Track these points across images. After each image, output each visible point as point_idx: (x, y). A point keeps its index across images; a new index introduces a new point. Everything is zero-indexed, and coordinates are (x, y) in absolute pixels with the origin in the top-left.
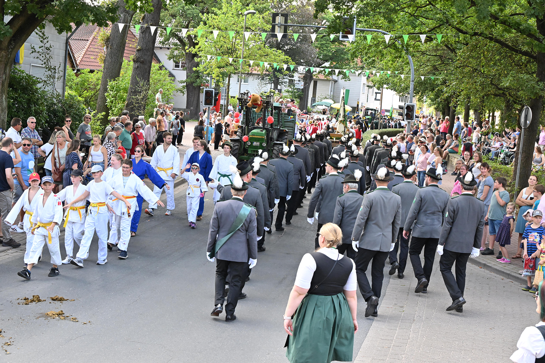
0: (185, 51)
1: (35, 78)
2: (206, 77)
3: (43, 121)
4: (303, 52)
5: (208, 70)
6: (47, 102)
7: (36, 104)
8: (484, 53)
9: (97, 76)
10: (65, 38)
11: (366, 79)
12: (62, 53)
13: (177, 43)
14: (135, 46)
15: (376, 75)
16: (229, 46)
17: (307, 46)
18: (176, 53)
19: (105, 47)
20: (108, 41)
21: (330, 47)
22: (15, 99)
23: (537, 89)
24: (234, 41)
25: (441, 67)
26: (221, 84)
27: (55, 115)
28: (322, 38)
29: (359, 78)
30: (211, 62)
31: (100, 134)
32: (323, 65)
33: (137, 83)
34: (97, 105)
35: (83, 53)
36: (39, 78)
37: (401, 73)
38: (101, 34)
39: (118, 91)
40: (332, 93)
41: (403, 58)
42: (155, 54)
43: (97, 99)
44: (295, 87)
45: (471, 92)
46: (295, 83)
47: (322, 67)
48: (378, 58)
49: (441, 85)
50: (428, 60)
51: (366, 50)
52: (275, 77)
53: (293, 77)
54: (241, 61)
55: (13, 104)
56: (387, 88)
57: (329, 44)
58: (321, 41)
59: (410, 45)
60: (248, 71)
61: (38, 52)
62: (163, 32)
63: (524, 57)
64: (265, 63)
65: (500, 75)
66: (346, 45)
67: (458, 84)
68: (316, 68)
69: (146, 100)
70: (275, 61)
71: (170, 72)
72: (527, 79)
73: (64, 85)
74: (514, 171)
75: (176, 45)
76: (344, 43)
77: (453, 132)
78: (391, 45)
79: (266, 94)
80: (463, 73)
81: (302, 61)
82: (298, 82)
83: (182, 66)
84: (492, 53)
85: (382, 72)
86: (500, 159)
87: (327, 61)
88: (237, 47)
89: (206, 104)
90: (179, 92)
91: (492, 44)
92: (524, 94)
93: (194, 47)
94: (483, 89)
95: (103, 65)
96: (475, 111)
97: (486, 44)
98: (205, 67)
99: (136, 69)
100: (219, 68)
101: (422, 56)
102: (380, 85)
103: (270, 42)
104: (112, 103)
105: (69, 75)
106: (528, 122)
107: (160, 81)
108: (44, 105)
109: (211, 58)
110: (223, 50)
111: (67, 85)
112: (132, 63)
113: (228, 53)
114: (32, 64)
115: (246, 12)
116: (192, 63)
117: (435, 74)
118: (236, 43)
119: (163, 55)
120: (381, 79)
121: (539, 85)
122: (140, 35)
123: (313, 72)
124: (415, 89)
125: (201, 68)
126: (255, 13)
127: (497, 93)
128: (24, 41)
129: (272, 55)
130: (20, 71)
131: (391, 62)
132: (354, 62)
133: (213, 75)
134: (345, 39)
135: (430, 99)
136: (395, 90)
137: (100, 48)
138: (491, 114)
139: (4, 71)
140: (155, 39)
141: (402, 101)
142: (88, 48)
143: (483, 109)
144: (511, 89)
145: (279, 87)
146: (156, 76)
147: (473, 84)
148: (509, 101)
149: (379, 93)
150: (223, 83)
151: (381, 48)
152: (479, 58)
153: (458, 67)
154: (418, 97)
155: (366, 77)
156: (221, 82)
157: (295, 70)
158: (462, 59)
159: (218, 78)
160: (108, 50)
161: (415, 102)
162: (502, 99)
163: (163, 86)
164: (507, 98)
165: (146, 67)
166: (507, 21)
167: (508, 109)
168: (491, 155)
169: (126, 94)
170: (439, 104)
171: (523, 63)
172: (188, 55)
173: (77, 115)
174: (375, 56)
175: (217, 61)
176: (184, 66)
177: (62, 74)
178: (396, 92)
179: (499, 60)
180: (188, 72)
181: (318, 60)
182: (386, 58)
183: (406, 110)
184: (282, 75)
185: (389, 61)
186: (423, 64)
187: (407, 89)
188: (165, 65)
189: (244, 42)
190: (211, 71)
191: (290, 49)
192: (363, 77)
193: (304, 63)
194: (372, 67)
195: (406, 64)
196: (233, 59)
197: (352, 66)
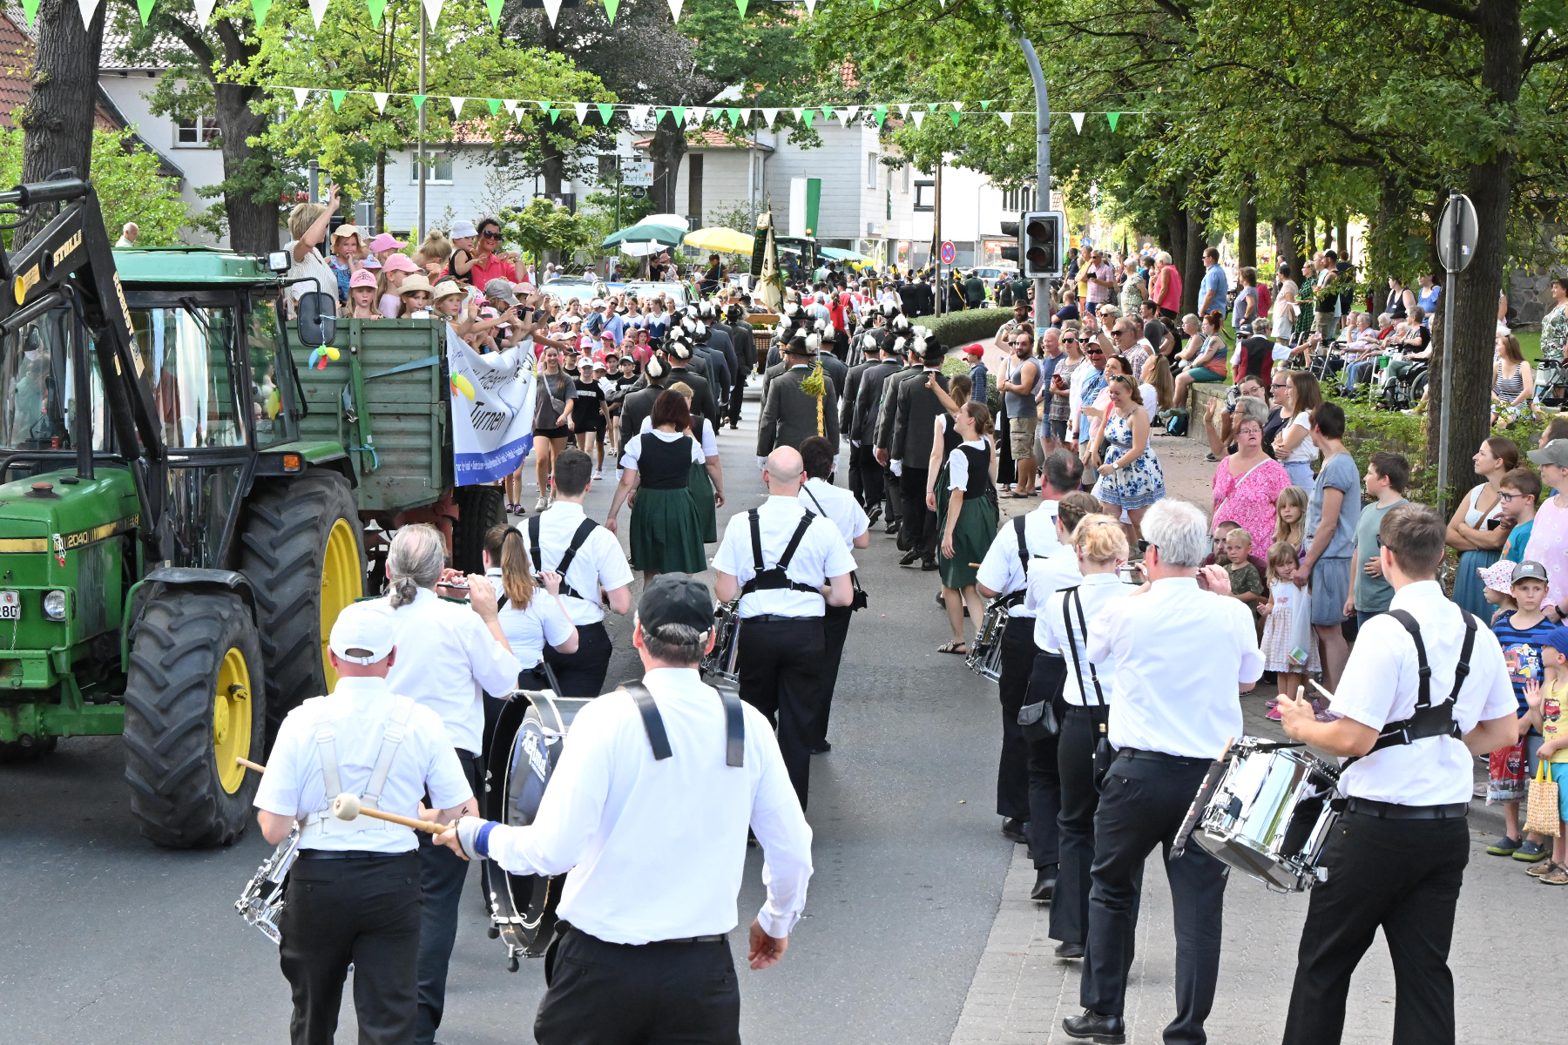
0: (213, 78)
2: (296, 167)
4: (642, 55)
5: (301, 142)
8: (1291, 15)
11: (877, 137)
13: (180, 51)
14: (26, 73)
15: (910, 119)
16: (372, 48)
17: (654, 30)
18: (180, 87)
21: (741, 31)
23: (1489, 128)
24: (389, 30)
25: (1143, 73)
26: (352, 190)
29: (851, 133)
30: (311, 112)
32: (718, 98)
37: (1002, 107)
40: (759, 196)
41: (1005, 49)
42: (105, 98)
44: (625, 182)
45: (1256, 157)
46: (623, 166)
47: (716, 105)
48: (913, 58)
49: (1147, 137)
50: (1096, 54)
51: (870, 29)
52: (549, 149)
53: (614, 147)
54: (419, 100)
56: (956, 165)
58: (704, 11)
60: (449, 135)
63: (1434, 20)
64: (507, 102)
65: (1354, 88)
66: (796, 19)
67: (1205, 130)
68: (695, 109)
70: (543, 91)
71: (162, 159)
72: (1450, 95)
74: (1430, 430)
75: (177, 57)
76: (789, 12)
77: (1201, 307)
78: (959, 4)
79: (520, 215)
80: (1222, 89)
81: (641, 86)
82: (631, 164)
83: (205, 135)
84: (1321, 12)
85: (932, 106)
86: (1377, 390)
87: (731, 80)
88: (403, 51)
90: (202, 228)
92: (1446, 152)
93: (245, 63)
94: (1298, 143)
96: (1278, 224)
98: (290, 132)
99: (33, 158)
100: (339, 130)
101: (1071, 40)
102: (930, 153)
103: (519, 26)
106: (1466, 250)
107: (127, 192)
109: (311, 96)
110: (351, 63)
112: (20, 135)
113: (371, 75)
116: (244, 122)
117: (1124, 102)
118: (397, 40)
119: (133, 100)
120: (932, 132)
121: (1494, 116)
122: (42, 31)
123: (684, 124)
124: (1054, 162)
125: (274, 135)
127: (1346, 151)
129: (531, 70)
131: (961, 69)
132: (829, 78)
133: (320, 158)
135: (1114, 192)
136: (984, 169)
138: (1334, 233)
140: (100, 42)
141: (1014, 207)
143: (1301, 215)
144: (1397, 137)
145: (566, 187)
146: (114, 178)
147: (1259, 128)
148: (1393, 179)
149: (930, 184)
150: (359, 187)
151: (921, 18)
152: (1274, 31)
153: (1201, 70)
154: (1068, 188)
155: (877, 130)
156: (351, 182)
157: (619, 122)
158: (1214, 39)
159: (340, 167)
161: (1058, 205)
162: (1370, 171)
163: (138, 210)
164: (1386, 168)
165: (73, 144)
167: (1390, 209)
168: (1342, 376)
170: (1146, 208)
171: (1432, 41)
172: (224, 91)
174: (902, 48)
175: (332, 108)
176: (213, 135)
178: (989, 178)
179: (1349, 35)
180: (228, 153)
181: (701, 80)
182: (941, 54)
183: (1027, 237)
184: (572, 144)
185: (955, 64)
186: (1078, 69)
187: (1026, 162)
188: (142, 134)
189: (425, 33)
190: (313, 146)
191: (595, 46)
192: (865, 129)
193: (648, 91)
194: (896, 89)
195: (1016, 73)
196: (391, 97)
197: (823, 93)
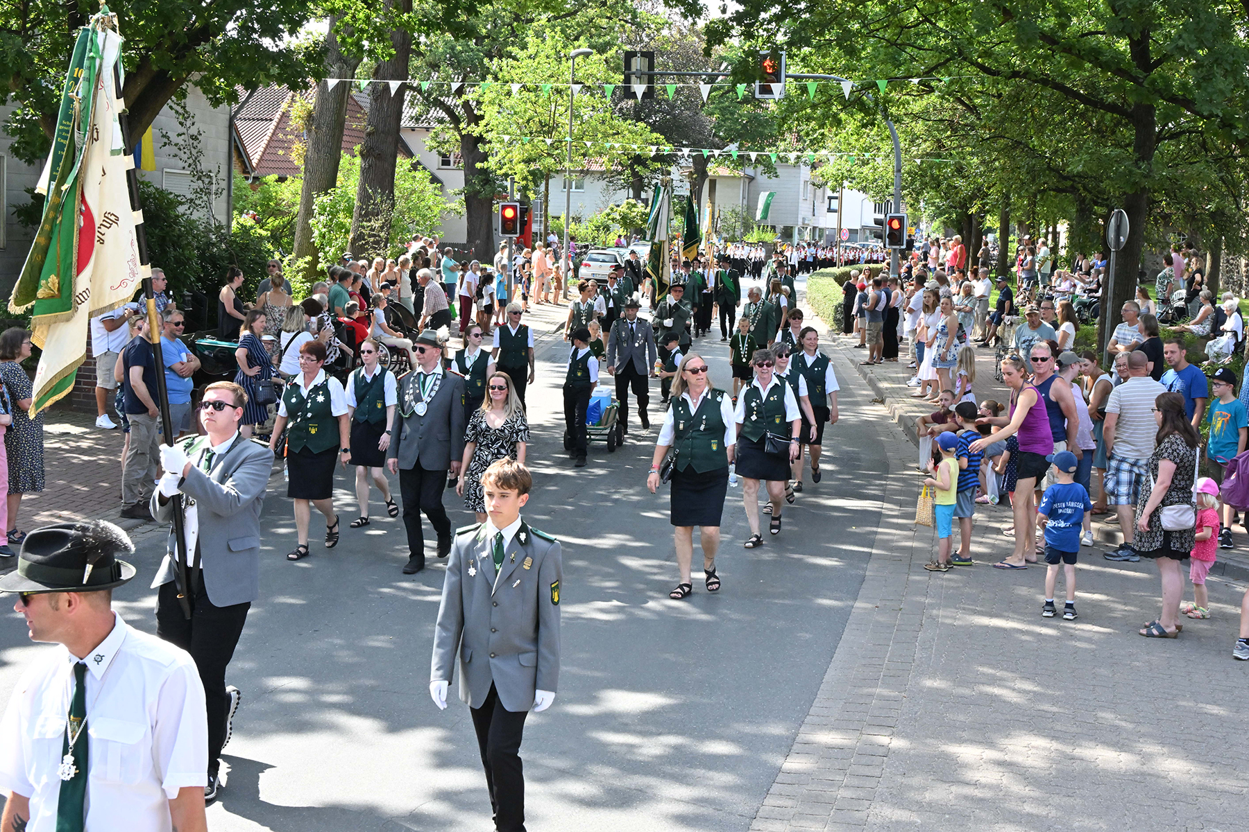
0: (459, 131)
1: (171, 196)
2: (502, 180)
3: (193, 279)
4: (685, 125)
5: (505, 167)
6: (198, 241)
8: (1032, 112)
9: (292, 188)
10: (228, 117)
11: (809, 172)
12: (223, 145)
13: (443, 118)
14: (362, 127)
16: (544, 118)
17: (692, 112)
19: (305, 131)
20: (310, 118)
21: (738, 114)
23: (1136, 174)
24: (553, 110)
26: (531, 195)
28: (722, 95)
29: (795, 169)
30: (511, 151)
33: (370, 198)
34: (295, 244)
35: (264, 146)
36: (178, 196)
38: (296, 107)
39: (333, 214)
40: (745, 202)
41: (879, 126)
42: (403, 142)
43: (295, 233)
44: (675, 193)
46: (674, 185)
48: (830, 130)
52: (635, 174)
53: (670, 174)
56: (851, 189)
57: (735, 107)
58: (720, 102)
60: (583, 165)
61: (176, 145)
62: (415, 99)
63: (1108, 116)
71: (432, 174)
72: (1117, 156)
73: (230, 208)
75: (441, 121)
76: (764, 104)
78: (855, 101)
79: (619, 209)
81: (685, 142)
82: (679, 184)
83: (455, 162)
87: (732, 141)
88: (560, 120)
89: (505, 232)
90: (452, 211)
91: (1048, 92)
92: (1113, 187)
93: (477, 124)
94: (1033, 180)
95: (303, 166)
96: (1020, 223)
97: (1037, 94)
98: (499, 162)
99: (364, 171)
100: (525, 162)
102: (837, 181)
103: (621, 109)
104: (324, 237)
105: (239, 189)
106: (1122, 238)
107: (414, 191)
108: (192, 246)
110: (532, 126)
111: (235, 208)
112: (358, 160)
113: (542, 132)
114: (165, 170)
115: (573, 52)
116: (475, 155)
118: (557, 115)
119: (417, 143)
120: (838, 169)
121: (1139, 168)
122: (371, 104)
125: (492, 163)
126: (591, 53)
127: (1059, 185)
129: (627, 132)
130: (142, 183)
131: (855, 137)
132: (785, 140)
133: (515, 176)
134: (767, 96)
135: (933, 205)
136: (864, 190)
137: (295, 132)
138: (1050, 229)
140: (400, 113)
141: (880, 211)
142: (273, 134)
143: (1034, 219)
144: (1087, 178)
145: (643, 195)
146: (407, 184)
148: (1084, 200)
149: (836, 198)
150: (535, 193)
151: (834, 109)
153: (983, 140)
156: (530, 189)
157: (672, 161)
158: (990, 123)
159: (524, 182)
160: (312, 137)
161: (906, 211)
162: (1071, 197)
164: (1080, 194)
165: (386, 165)
166: (1074, 46)
167: (1081, 217)
169: (350, 220)
170: (950, 213)
172: (465, 139)
173: (257, 263)
176: (459, 162)
177: (224, 184)
178: (867, 196)
180: (467, 172)
181: (716, 139)
182: (845, 129)
183: (887, 226)
184: (647, 172)
185: (852, 134)
186: (917, 138)
188: (422, 161)
189: (572, 111)
191: (661, 120)
192: (802, 166)
194: (820, 146)
197: (782, 148)
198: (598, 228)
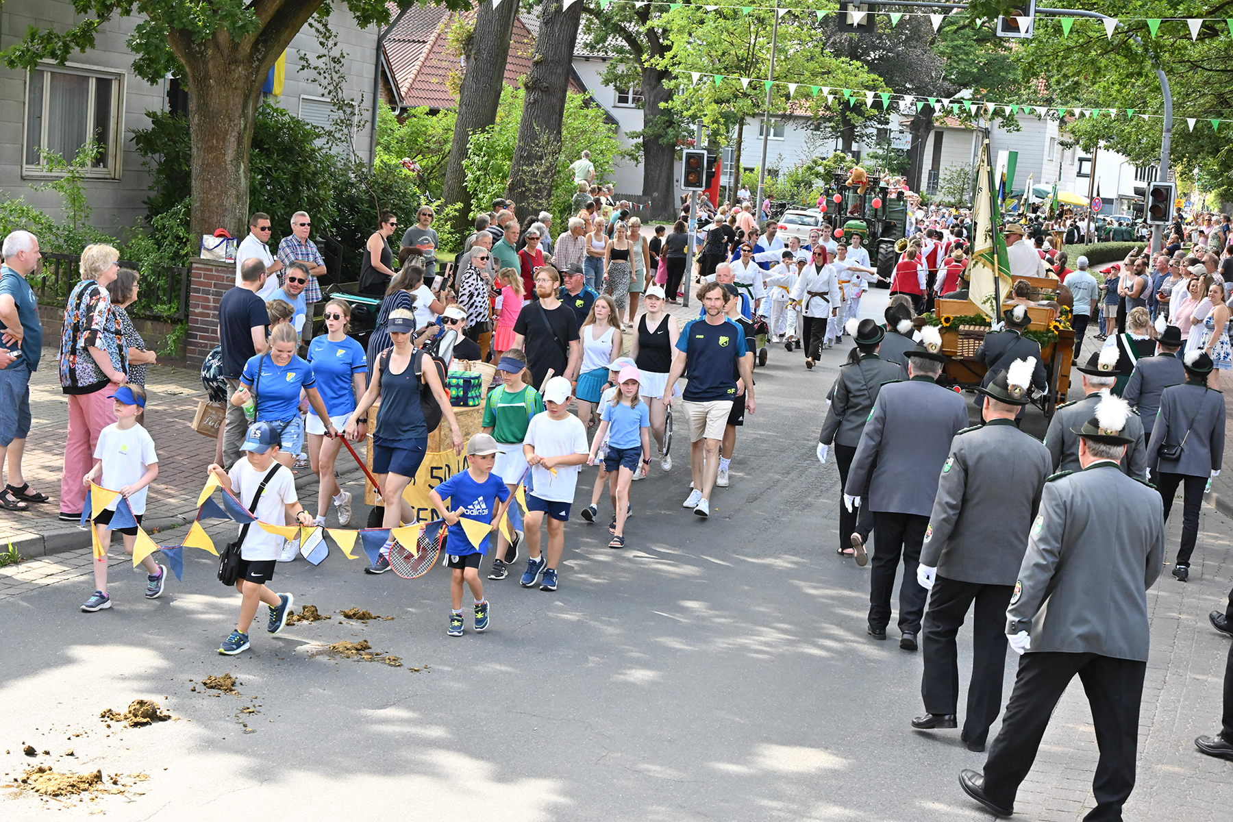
0: (642, 64)
1: (308, 127)
2: (688, 123)
3: (327, 223)
4: (910, 65)
5: (693, 108)
6: (336, 180)
7: (312, 184)
9: (444, 122)
10: (375, 38)
11: (1057, 128)
12: (369, 71)
13: (622, 47)
14: (529, 55)
15: (1081, 117)
16: (741, 52)
17: (919, 52)
18: (621, 69)
19: (463, 57)
20: (469, 42)
21: (975, 54)
22: (266, 173)
24: (753, 41)
26: (721, 140)
27: (353, 209)
28: (955, 32)
29: (1041, 124)
30: (700, 89)
31: (451, 251)
33: (534, 137)
34: (445, 188)
35: (415, 72)
38: (454, 28)
39: (491, 155)
41: (1147, 76)
42: (575, 73)
43: (444, 175)
44: (893, 146)
46: (892, 136)
47: (955, 100)
48: (1085, 78)
50: (1206, 83)
51: (1060, 58)
52: (846, 122)
53: (888, 123)
54: (768, 84)
55: (262, 185)
56: (1107, 148)
57: (972, 46)
58: (953, 40)
59: (1165, 46)
60: (785, 109)
61: (315, 68)
62: (592, 23)
64: (823, 90)
66: (1011, 49)
69: (552, 176)
70: (846, 85)
71: (607, 113)
73: (373, 143)
75: (620, 50)
76: (1007, 44)
78: (1119, 45)
79: (825, 162)
81: (908, 85)
82: (898, 135)
83: (634, 99)
85: (1095, 110)
87: (966, 86)
88: (760, 54)
89: (688, 184)
90: (627, 157)
93: (662, 57)
95: (458, 98)
98: (686, 101)
99: (530, 106)
100: (716, 102)
101: (1191, 73)
102: (1091, 140)
103: (834, 43)
104: (478, 181)
105: (384, 121)
107: (584, 132)
108: (329, 186)
109: (700, 79)
110: (727, 60)
111: (378, 144)
112: (522, 93)
113: (739, 68)
114: (302, 96)
116: (658, 93)
117: (1222, 115)
118: (756, 48)
119: (591, 76)
120: (1094, 126)
122: (541, 29)
124: (1172, 151)
125: (677, 103)
128: (287, 43)
129: (840, 71)
130: (276, 110)
131: (1117, 87)
132: (1029, 88)
133: (704, 118)
134: (1010, 34)
135: (1210, 173)
136: (1126, 152)
137: (452, 58)
139: (243, 111)
140: (575, 38)
141: (1142, 178)
142: (426, 59)
145: (855, 147)
146: (577, 123)
149: (1089, 160)
150: (726, 138)
151: (1093, 53)
154: (1179, 168)
155: (1057, 123)
156: (721, 135)
157: (893, 107)
159: (715, 125)
160: (471, 64)
161: (1173, 179)
163: (591, 143)
165: (554, 101)
169: (508, 163)
172: (648, 73)
173: (400, 208)
174: (1080, 71)
175: (714, 87)
176: (639, 100)
177: (367, 115)
178: (1128, 158)
180: (647, 112)
181: (946, 84)
182: (1104, 77)
183: (1151, 197)
184: (861, 119)
185: (1113, 84)
186: (1193, 92)
187: (1153, 150)
188: (596, 97)
189: (775, 44)
190: (701, 111)
191: (881, 58)
192: (1049, 121)
193: (912, 89)
194: (1073, 98)
195: (1153, 92)
196: (750, 82)
197: (1024, 97)
198: (798, 184)
